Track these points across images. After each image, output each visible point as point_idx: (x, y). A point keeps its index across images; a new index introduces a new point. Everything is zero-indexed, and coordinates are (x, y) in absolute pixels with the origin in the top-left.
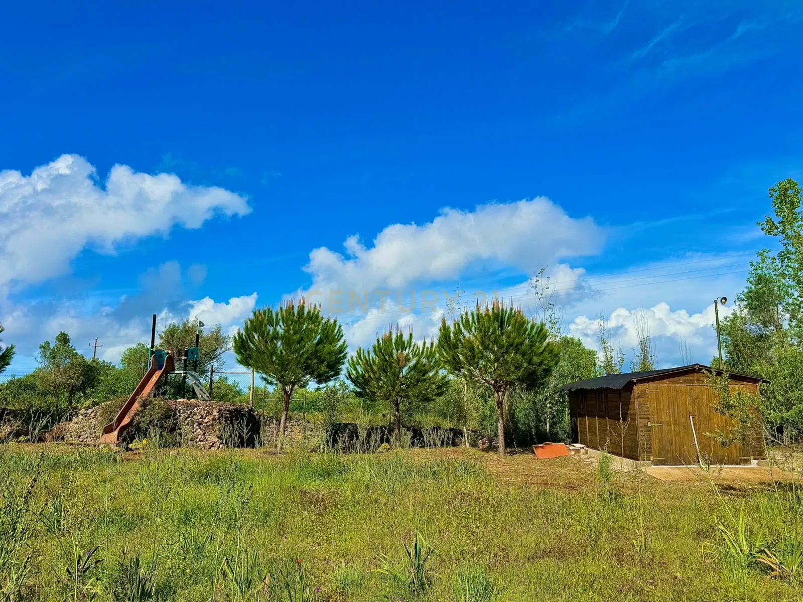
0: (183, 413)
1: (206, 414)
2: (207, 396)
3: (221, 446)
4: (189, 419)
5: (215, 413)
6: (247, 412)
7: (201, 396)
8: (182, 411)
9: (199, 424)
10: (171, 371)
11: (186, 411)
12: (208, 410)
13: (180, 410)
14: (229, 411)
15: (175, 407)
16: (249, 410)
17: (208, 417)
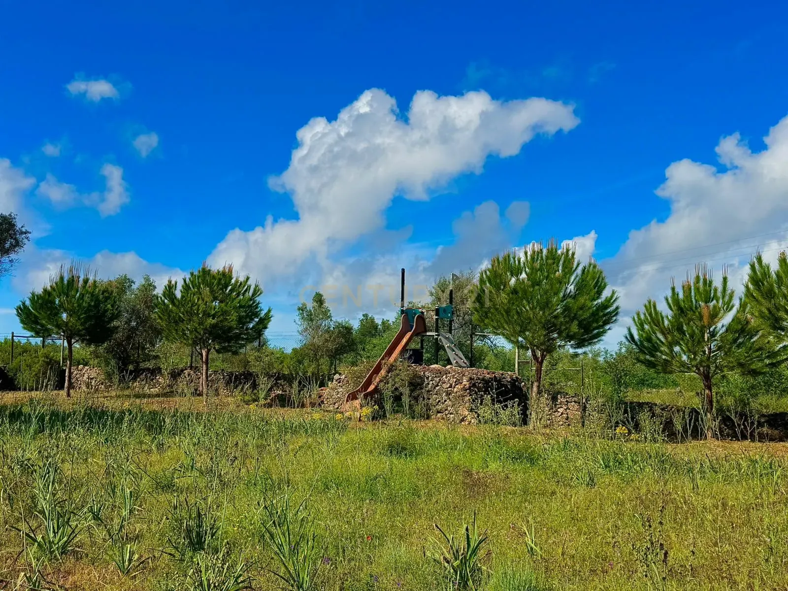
0: (431, 381)
1: (455, 382)
2: (464, 362)
3: (473, 421)
4: (437, 388)
5: (465, 382)
6: (510, 382)
7: (455, 362)
8: (430, 378)
9: (448, 394)
10: (423, 332)
11: (435, 379)
12: (458, 378)
13: (429, 377)
14: (483, 379)
15: (424, 373)
16: (512, 379)
17: (457, 386)
